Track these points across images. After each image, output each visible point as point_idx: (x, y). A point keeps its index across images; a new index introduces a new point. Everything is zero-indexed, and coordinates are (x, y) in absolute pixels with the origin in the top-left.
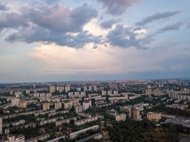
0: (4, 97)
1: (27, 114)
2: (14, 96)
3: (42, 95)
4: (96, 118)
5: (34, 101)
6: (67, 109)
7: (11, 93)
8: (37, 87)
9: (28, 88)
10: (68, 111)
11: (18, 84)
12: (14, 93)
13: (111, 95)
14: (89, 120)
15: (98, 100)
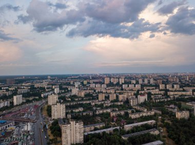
0: (66, 86)
1: (84, 102)
2: (74, 85)
3: (98, 85)
5: (90, 91)
6: (122, 101)
7: (72, 83)
10: (122, 103)
11: (77, 75)
12: (74, 83)
13: (170, 89)
14: (144, 114)
15: (155, 94)
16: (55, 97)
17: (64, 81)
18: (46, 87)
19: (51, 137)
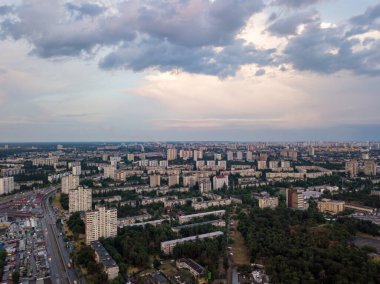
0: (94, 164)
1: (125, 189)
2: (108, 163)
3: (153, 163)
4: (228, 202)
5: (138, 172)
6: (187, 186)
7: (105, 158)
8: (148, 150)
9: (132, 151)
10: (187, 189)
11: (115, 144)
12: (109, 158)
13: (273, 169)
14: (215, 204)
15: (246, 177)
16: (74, 180)
17: (89, 154)
18: (55, 165)
19: (70, 233)
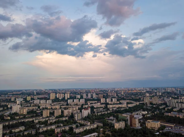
0: (5, 103)
3: (43, 101)
4: (95, 126)
5: (34, 108)
6: (67, 116)
7: (13, 99)
8: (38, 94)
9: (29, 94)
10: (67, 118)
11: (19, 91)
12: (15, 100)
13: (109, 103)
14: (88, 128)
15: (97, 108)
17: (3, 97)
